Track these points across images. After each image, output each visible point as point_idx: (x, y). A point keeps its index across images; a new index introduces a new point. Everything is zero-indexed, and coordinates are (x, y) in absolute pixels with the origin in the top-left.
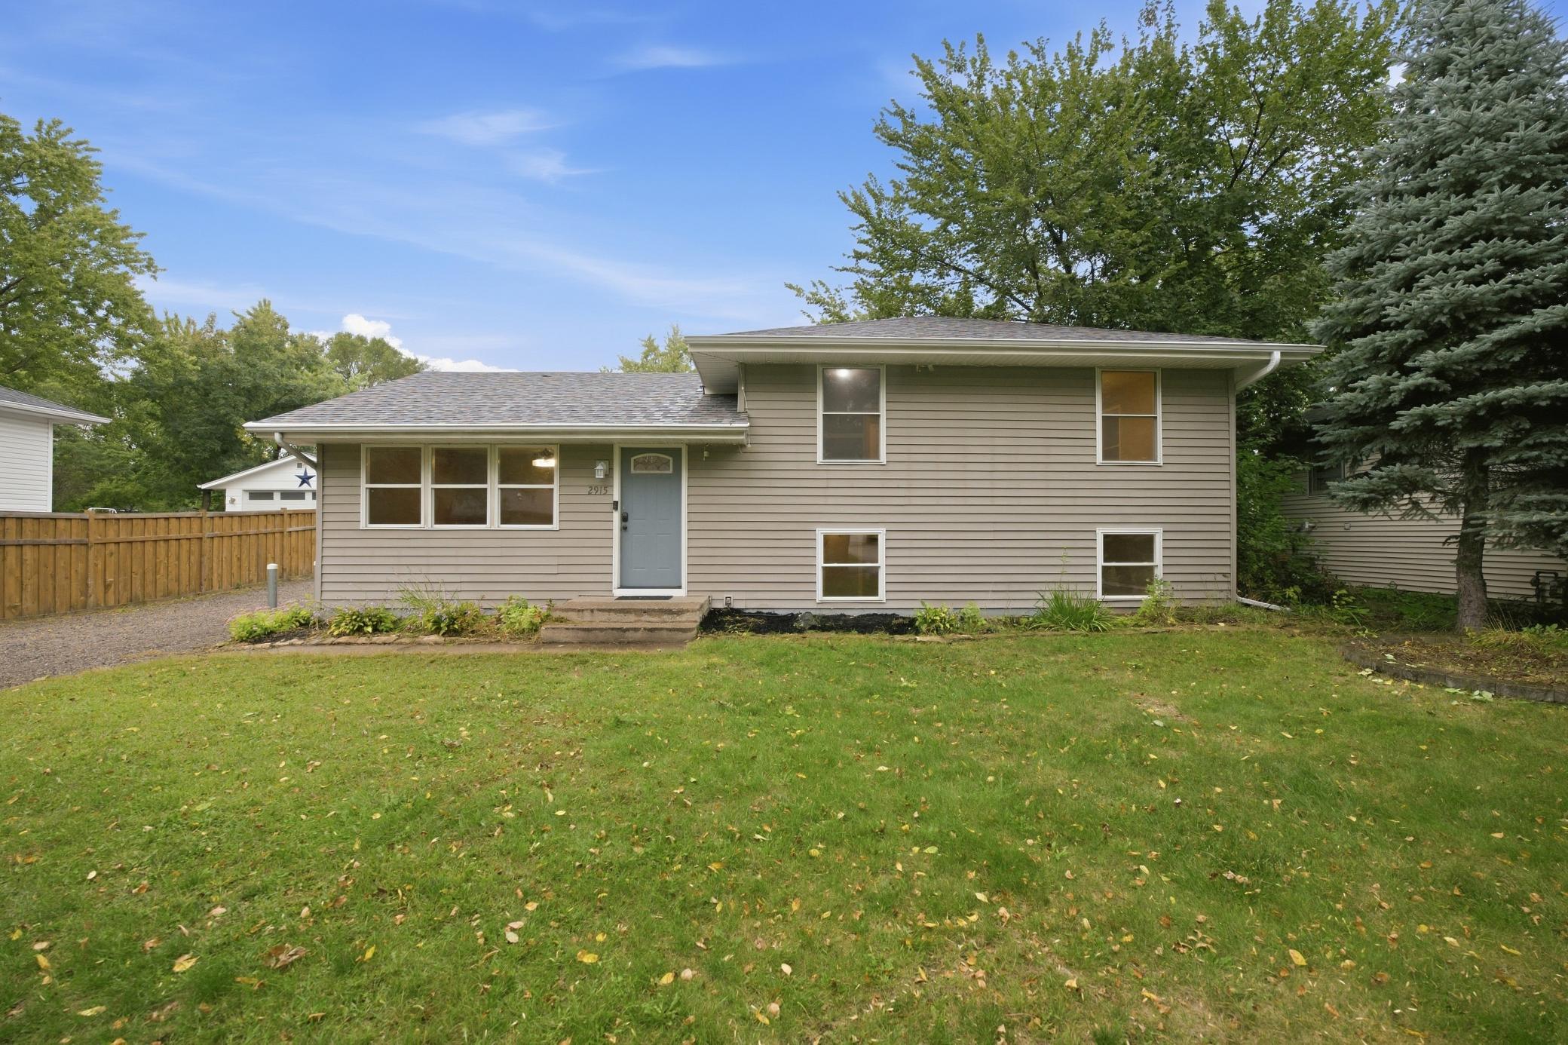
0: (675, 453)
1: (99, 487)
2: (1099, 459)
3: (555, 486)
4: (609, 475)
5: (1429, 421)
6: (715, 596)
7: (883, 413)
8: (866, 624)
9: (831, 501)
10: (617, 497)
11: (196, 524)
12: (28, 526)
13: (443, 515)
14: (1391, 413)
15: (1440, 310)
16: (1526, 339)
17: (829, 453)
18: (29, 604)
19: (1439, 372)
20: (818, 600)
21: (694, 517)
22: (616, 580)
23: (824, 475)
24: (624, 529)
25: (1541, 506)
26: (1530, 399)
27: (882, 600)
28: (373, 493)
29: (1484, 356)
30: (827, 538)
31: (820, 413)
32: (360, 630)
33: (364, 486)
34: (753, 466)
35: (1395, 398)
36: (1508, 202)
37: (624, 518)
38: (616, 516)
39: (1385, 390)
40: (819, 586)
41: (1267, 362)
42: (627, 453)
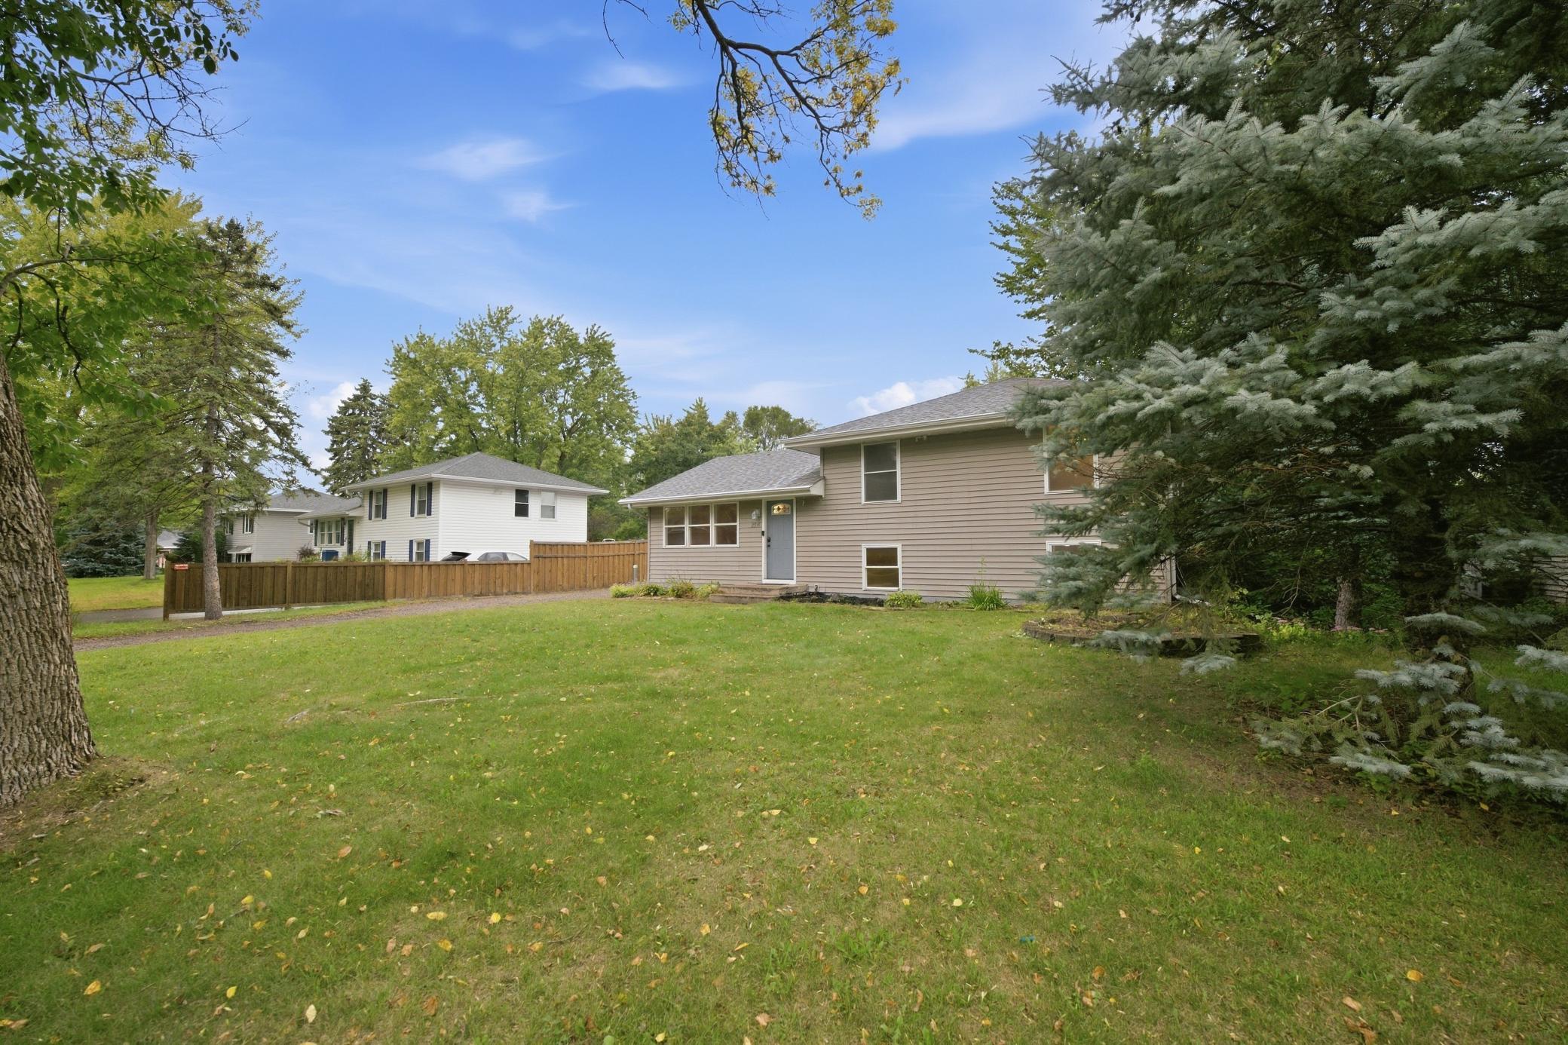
1: (624, 525)
2: (1046, 490)
3: (738, 523)
4: (759, 517)
6: (810, 585)
7: (898, 470)
8: (895, 604)
9: (869, 527)
10: (764, 529)
11: (632, 546)
12: (566, 548)
13: (695, 541)
17: (869, 498)
18: (565, 585)
20: (863, 587)
21: (800, 539)
22: (764, 573)
23: (866, 511)
24: (769, 546)
27: (902, 589)
28: (668, 530)
30: (868, 550)
31: (863, 473)
32: (649, 594)
33: (664, 527)
34: (829, 508)
37: (769, 540)
38: (764, 539)
40: (864, 580)
42: (768, 504)
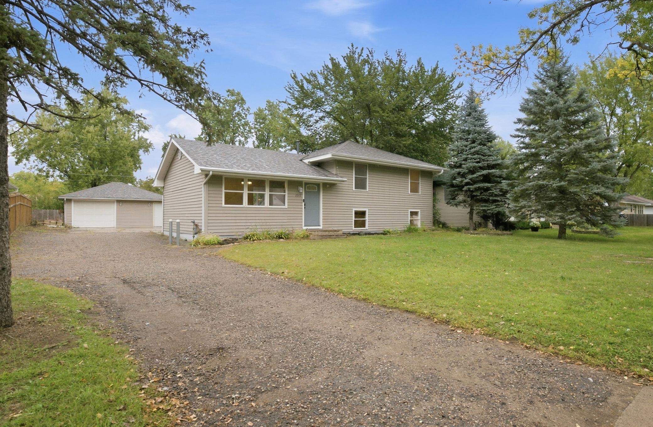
0: (318, 185)
2: (410, 192)
3: (286, 194)
5: (469, 189)
7: (368, 177)
9: (356, 201)
10: (303, 198)
13: (251, 202)
14: (463, 187)
15: (471, 167)
16: (483, 175)
17: (356, 187)
19: (471, 179)
20: (354, 229)
22: (303, 224)
23: (355, 194)
24: (305, 208)
25: (485, 206)
26: (484, 187)
28: (226, 193)
29: (477, 177)
30: (355, 212)
31: (354, 176)
33: (224, 191)
35: (463, 183)
36: (481, 148)
37: (305, 205)
38: (303, 204)
39: (462, 181)
40: (353, 225)
41: (440, 172)
42: (306, 184)
